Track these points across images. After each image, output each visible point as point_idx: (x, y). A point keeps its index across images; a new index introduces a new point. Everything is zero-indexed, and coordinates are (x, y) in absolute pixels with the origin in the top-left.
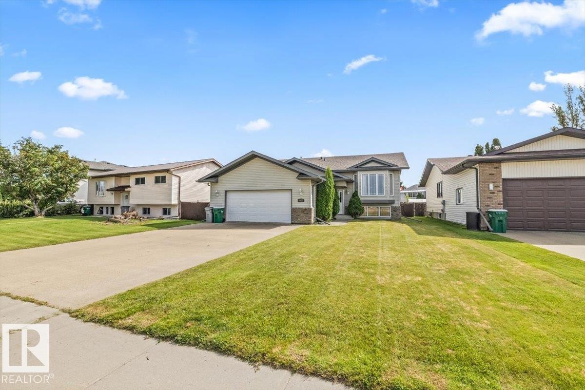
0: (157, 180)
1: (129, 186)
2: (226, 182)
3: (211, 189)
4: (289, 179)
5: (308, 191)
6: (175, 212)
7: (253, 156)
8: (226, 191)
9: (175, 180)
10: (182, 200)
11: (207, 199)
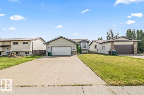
0: (24, 43)
1: (10, 45)
6: (31, 53)
7: (61, 37)
8: (52, 47)
9: (31, 43)
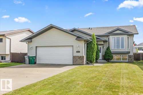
2: (36, 41)
3: (28, 45)
4: (71, 40)
5: (82, 47)
6: (8, 58)
7: (51, 27)
8: (36, 47)
10: (12, 52)
11: (26, 51)
